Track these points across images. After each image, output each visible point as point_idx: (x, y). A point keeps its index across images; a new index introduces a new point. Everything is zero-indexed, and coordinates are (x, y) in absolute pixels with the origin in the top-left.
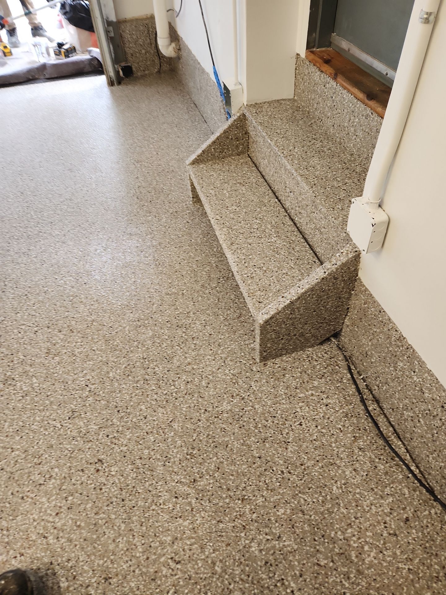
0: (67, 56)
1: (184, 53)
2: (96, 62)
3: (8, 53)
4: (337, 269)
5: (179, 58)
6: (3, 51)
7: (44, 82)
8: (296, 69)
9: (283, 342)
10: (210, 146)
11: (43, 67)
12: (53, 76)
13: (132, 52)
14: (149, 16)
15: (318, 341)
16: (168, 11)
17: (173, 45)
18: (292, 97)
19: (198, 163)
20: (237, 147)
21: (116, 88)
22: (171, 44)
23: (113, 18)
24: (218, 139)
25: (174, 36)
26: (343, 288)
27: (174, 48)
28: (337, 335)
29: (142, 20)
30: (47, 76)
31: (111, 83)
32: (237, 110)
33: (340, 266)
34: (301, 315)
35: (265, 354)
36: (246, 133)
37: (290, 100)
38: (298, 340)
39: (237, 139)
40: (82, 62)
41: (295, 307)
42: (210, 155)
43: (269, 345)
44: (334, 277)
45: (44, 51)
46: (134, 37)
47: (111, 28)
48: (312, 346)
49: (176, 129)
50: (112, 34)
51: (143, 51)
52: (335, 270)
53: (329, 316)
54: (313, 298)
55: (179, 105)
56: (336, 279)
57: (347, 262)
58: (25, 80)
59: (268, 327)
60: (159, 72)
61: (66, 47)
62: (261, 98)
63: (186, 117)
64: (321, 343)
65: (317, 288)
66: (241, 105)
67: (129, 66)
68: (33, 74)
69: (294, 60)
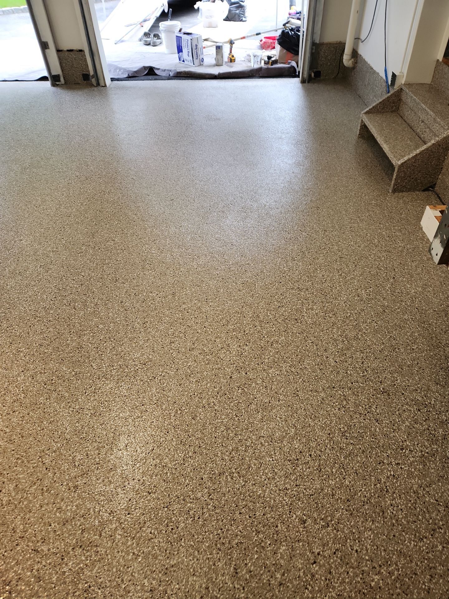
0: (272, 65)
1: (359, 65)
2: (293, 69)
3: (233, 60)
4: (441, 140)
5: (354, 68)
6: (231, 58)
7: (258, 78)
8: (435, 68)
9: (406, 181)
10: (378, 104)
11: (260, 69)
12: (264, 76)
13: (321, 63)
14: (338, 42)
15: (423, 188)
16: (355, 39)
17: (353, 60)
18: (430, 83)
19: (369, 113)
20: (392, 107)
21: (306, 84)
22: (351, 59)
23: (317, 41)
24: (383, 101)
25: (355, 54)
26: (442, 153)
27: (353, 62)
28: (433, 186)
29: (333, 44)
30: (261, 75)
31: (303, 82)
32: (397, 86)
33: (443, 138)
34: (419, 165)
35: (395, 187)
36: (399, 100)
37: (428, 84)
38: (414, 183)
39: (394, 103)
40: (284, 68)
41: (417, 158)
42: (376, 109)
43: (399, 181)
44: (439, 144)
45: (259, 60)
46: (326, 54)
47: (314, 47)
48: (419, 191)
49: (347, 107)
50: (314, 51)
51: (329, 64)
52: (440, 140)
53: (432, 171)
54: (426, 155)
55: (349, 96)
56: (439, 146)
57: (446, 137)
58: (248, 76)
59: (402, 167)
60: (335, 78)
61: (273, 59)
62: (413, 81)
63: (354, 102)
64: (424, 190)
65: (430, 149)
66: (400, 84)
67: (319, 71)
68: (253, 73)
69: (435, 63)
